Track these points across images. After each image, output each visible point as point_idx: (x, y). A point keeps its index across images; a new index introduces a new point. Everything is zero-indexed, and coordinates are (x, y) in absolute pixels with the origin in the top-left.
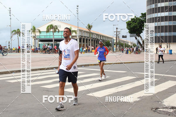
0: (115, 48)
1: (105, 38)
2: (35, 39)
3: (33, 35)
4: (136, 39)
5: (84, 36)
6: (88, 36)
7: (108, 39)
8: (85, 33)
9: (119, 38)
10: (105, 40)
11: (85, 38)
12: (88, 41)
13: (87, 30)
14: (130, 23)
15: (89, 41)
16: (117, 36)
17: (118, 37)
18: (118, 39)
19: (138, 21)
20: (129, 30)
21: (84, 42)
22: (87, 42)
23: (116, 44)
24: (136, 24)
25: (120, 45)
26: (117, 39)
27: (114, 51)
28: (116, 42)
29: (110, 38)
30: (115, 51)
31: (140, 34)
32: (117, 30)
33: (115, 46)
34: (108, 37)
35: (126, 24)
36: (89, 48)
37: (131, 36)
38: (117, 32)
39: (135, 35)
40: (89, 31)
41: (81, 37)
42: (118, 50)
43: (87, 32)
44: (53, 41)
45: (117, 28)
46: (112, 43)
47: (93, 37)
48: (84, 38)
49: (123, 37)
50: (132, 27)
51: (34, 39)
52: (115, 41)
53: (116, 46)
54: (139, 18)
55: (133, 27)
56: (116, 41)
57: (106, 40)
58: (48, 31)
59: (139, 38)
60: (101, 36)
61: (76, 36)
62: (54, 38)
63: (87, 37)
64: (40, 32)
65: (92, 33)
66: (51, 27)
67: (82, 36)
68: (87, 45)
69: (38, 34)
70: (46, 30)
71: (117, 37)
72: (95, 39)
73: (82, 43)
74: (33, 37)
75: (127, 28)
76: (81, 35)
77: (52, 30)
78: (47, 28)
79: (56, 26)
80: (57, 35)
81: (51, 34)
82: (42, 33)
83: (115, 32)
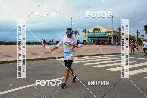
3: (85, 34)
6: (119, 35)
11: (117, 36)
13: (118, 31)
16: (137, 35)
21: (116, 39)
22: (118, 39)
25: (139, 41)
26: (137, 37)
29: (133, 36)
36: (119, 43)
38: (138, 33)
40: (119, 32)
43: (118, 33)
44: (97, 38)
45: (138, 30)
49: (142, 36)
51: (85, 37)
52: (136, 39)
56: (137, 39)
58: (94, 32)
61: (111, 35)
63: (118, 36)
64: (89, 32)
66: (96, 29)
67: (115, 35)
68: (117, 41)
69: (87, 34)
70: (92, 31)
75: (145, 30)
77: (96, 31)
79: (99, 29)
80: (99, 35)
81: (96, 34)
82: (90, 33)
83: (136, 32)
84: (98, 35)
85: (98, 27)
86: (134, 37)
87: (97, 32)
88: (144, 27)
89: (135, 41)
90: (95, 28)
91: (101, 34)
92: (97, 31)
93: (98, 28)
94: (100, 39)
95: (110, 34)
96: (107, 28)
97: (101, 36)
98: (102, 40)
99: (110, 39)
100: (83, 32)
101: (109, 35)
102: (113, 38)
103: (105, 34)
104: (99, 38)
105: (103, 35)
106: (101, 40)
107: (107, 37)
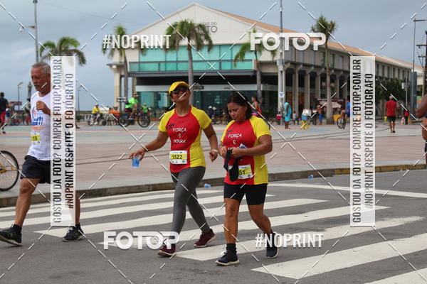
2: (121, 77)
3: (117, 58)
5: (302, 62)
6: (319, 63)
7: (391, 72)
11: (308, 71)
12: (318, 80)
15: (323, 79)
21: (302, 84)
22: (313, 86)
29: (400, 69)
34: (392, 67)
36: (324, 107)
41: (293, 67)
44: (191, 80)
46: (409, 90)
47: (336, 67)
48: (304, 72)
51: (117, 76)
52: (420, 82)
57: (386, 75)
61: (273, 64)
62: (193, 72)
63: (316, 67)
64: (142, 49)
65: (335, 53)
67: (295, 64)
68: (313, 96)
69: (132, 57)
73: (297, 89)
74: (115, 67)
76: (293, 60)
77: (184, 42)
79: (201, 26)
80: (206, 61)
81: (183, 55)
82: (149, 53)
83: (419, 46)
84: (197, 67)
85: (197, 16)
86: (409, 70)
87: (189, 48)
89: (412, 95)
90: (178, 19)
91: (215, 55)
92: (193, 42)
93: (197, 21)
94: (208, 88)
95: (265, 57)
96: (251, 21)
97: (214, 66)
98: (219, 93)
99: (268, 88)
101: (260, 64)
102: (289, 82)
103: (236, 60)
105: (227, 66)
106: (214, 93)
107: (251, 74)
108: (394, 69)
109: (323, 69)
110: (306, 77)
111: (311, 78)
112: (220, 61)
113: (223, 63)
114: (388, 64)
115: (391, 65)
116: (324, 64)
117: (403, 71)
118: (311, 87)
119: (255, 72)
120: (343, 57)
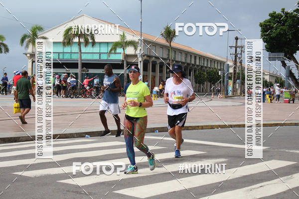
0: (230, 88)
1: (206, 62)
2: (33, 62)
3: (30, 50)
4: (284, 65)
5: (154, 55)
6: (165, 56)
7: (213, 64)
8: (158, 48)
9: (241, 62)
10: (206, 67)
12: (165, 68)
13: (163, 41)
14: (269, 25)
16: (236, 56)
17: (238, 60)
18: (238, 64)
19: (290, 21)
20: (266, 44)
21: (154, 70)
22: (161, 71)
23: (234, 77)
24: (284, 28)
26: (235, 64)
27: (227, 93)
28: (235, 73)
29: (218, 61)
30: (230, 94)
31: (294, 55)
32: (237, 42)
33: (231, 82)
34: (213, 60)
35: (260, 28)
37: (270, 59)
38: (236, 47)
39: (282, 55)
40: (168, 44)
41: (148, 59)
42: (239, 91)
43: (162, 46)
44: (80, 66)
45: (237, 39)
46: (224, 76)
47: (177, 59)
48: (156, 62)
50: (273, 35)
52: (231, 70)
53: (234, 83)
54: (292, 13)
55: (277, 35)
56: (235, 71)
57: (209, 66)
59: (290, 63)
60: (195, 57)
61: (136, 56)
62: (81, 60)
65: (176, 50)
67: (150, 57)
68: (161, 78)
70: (61, 39)
71: (236, 61)
72: (182, 63)
73: (151, 73)
74: (29, 55)
76: (149, 54)
77: (76, 40)
78: (65, 35)
80: (90, 54)
81: (75, 49)
83: (231, 47)
84: (84, 57)
85: (85, 24)
87: (79, 43)
88: (261, 25)
89: (226, 79)
90: (72, 25)
91: (96, 49)
92: (82, 40)
94: (91, 71)
95: (130, 50)
97: (96, 57)
100: (25, 43)
101: (127, 56)
103: (110, 53)
104: (87, 65)
105: (104, 57)
107: (120, 62)
108: (214, 62)
109: (168, 61)
110: (156, 66)
111: (160, 66)
112: (100, 54)
113: (101, 55)
114: (211, 58)
115: (213, 59)
116: (169, 57)
117: (221, 63)
118: (160, 72)
119: (123, 61)
120: (181, 53)
